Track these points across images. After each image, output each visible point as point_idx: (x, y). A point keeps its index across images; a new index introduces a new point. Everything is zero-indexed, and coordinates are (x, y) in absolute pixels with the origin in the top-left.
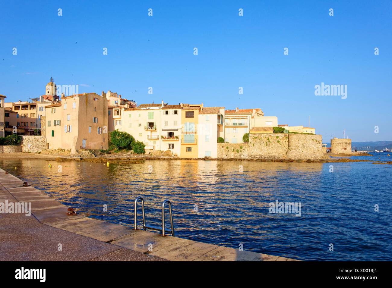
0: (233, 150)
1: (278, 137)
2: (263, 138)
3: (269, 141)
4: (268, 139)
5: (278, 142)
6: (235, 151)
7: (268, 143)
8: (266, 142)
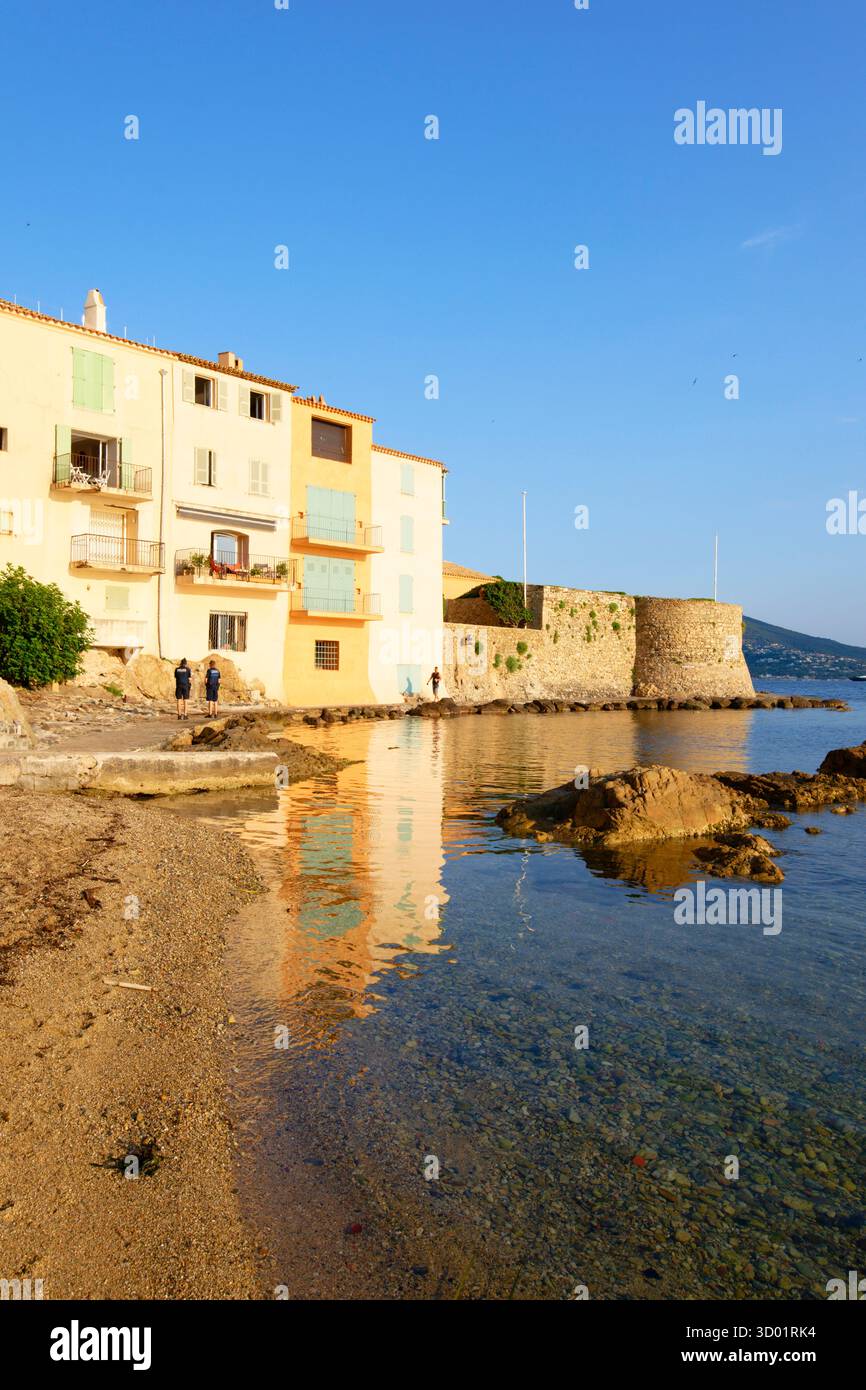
0: (497, 657)
1: (612, 608)
2: (578, 609)
3: (594, 623)
4: (592, 615)
5: (616, 627)
6: (502, 666)
7: (593, 632)
8: (588, 628)
